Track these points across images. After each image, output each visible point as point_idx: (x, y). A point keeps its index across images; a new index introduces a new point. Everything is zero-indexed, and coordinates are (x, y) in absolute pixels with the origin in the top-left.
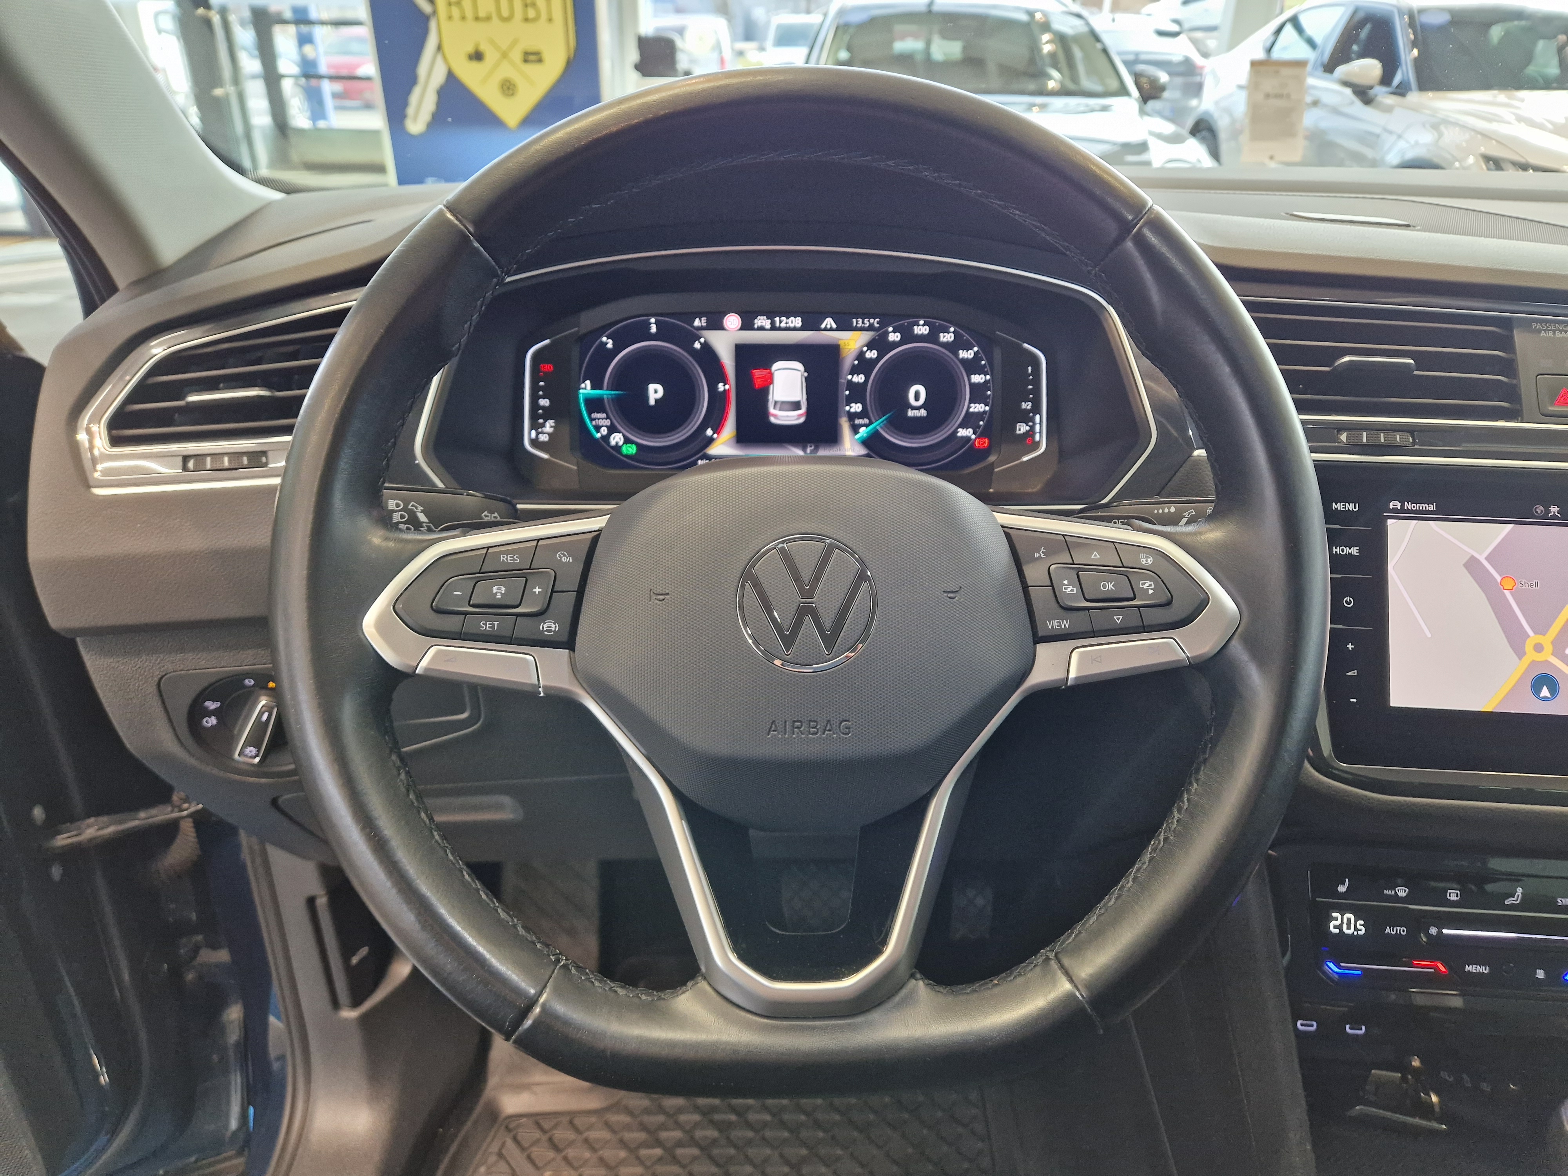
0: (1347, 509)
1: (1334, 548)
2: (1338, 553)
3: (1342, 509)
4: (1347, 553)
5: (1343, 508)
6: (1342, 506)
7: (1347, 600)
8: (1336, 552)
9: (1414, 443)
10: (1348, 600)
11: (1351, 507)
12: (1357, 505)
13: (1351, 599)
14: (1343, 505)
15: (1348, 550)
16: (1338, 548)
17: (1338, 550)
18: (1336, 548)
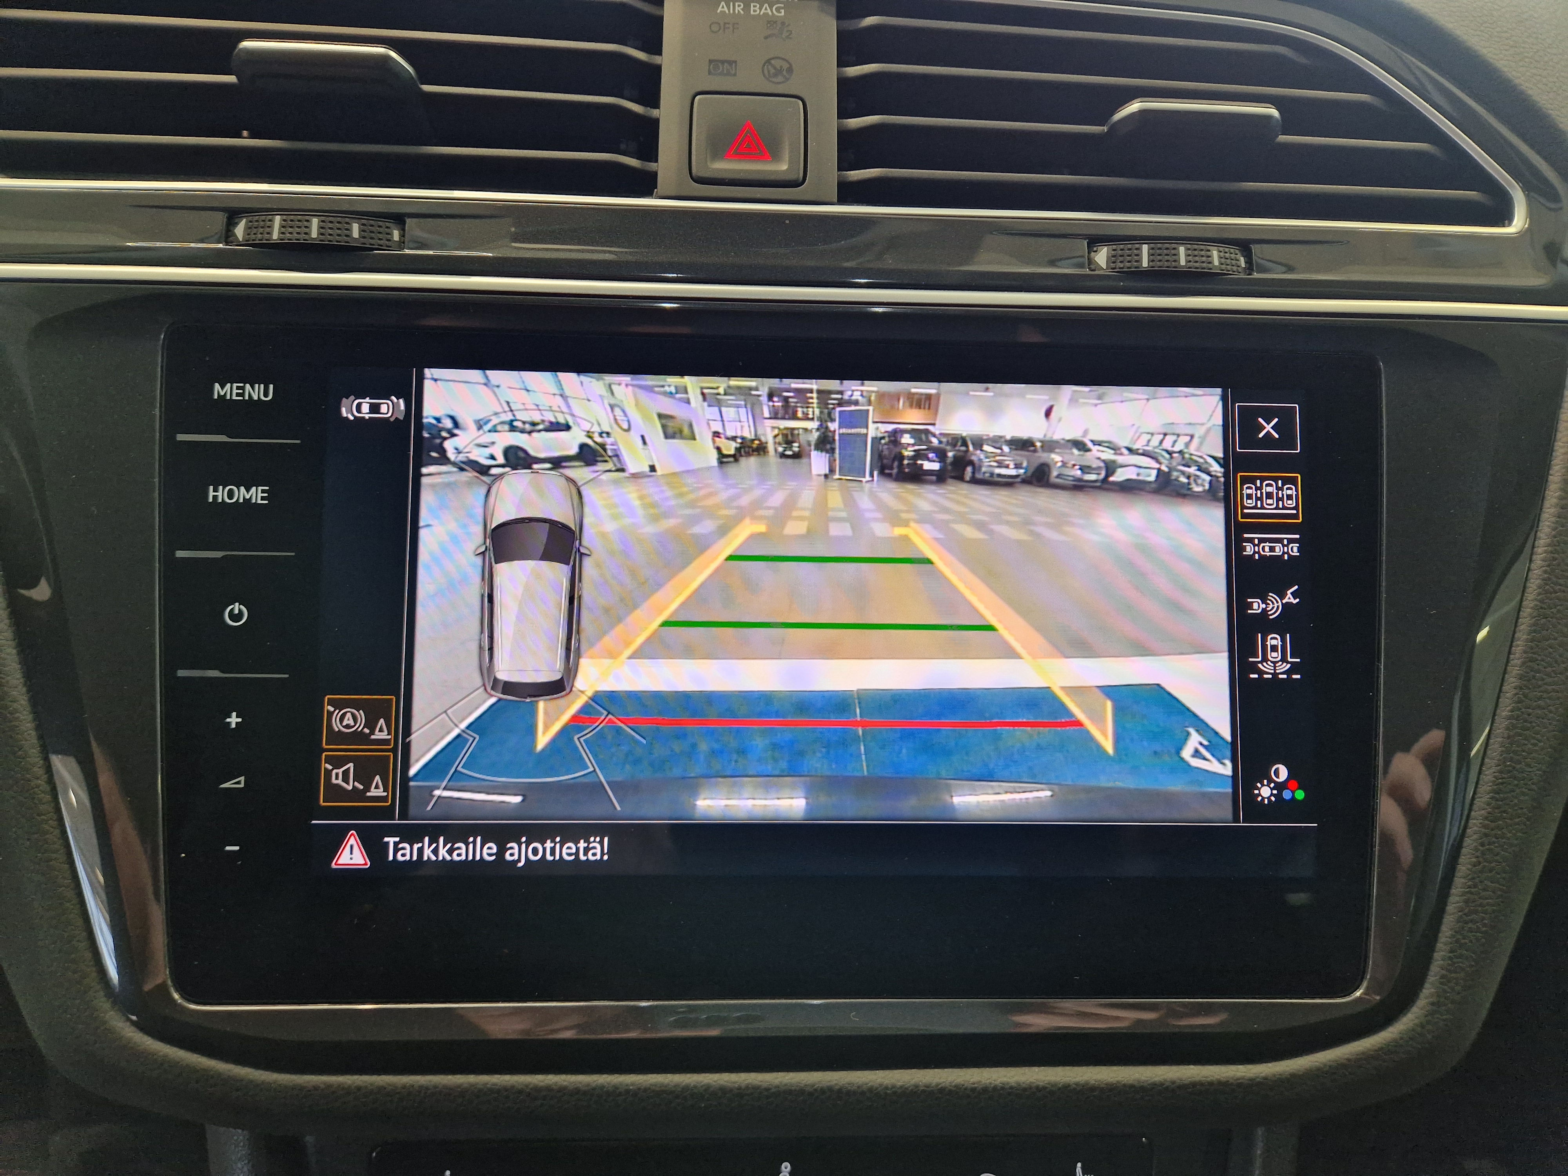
0: (247, 398)
1: (211, 488)
2: (220, 500)
3: (234, 398)
4: (241, 500)
5: (238, 395)
6: (235, 391)
7: (232, 610)
8: (215, 497)
9: (401, 244)
10: (236, 612)
11: (256, 392)
12: (271, 386)
13: (241, 607)
14: (238, 388)
15: (241, 494)
16: (221, 488)
17: (220, 494)
18: (215, 490)
